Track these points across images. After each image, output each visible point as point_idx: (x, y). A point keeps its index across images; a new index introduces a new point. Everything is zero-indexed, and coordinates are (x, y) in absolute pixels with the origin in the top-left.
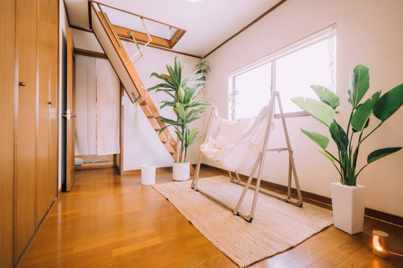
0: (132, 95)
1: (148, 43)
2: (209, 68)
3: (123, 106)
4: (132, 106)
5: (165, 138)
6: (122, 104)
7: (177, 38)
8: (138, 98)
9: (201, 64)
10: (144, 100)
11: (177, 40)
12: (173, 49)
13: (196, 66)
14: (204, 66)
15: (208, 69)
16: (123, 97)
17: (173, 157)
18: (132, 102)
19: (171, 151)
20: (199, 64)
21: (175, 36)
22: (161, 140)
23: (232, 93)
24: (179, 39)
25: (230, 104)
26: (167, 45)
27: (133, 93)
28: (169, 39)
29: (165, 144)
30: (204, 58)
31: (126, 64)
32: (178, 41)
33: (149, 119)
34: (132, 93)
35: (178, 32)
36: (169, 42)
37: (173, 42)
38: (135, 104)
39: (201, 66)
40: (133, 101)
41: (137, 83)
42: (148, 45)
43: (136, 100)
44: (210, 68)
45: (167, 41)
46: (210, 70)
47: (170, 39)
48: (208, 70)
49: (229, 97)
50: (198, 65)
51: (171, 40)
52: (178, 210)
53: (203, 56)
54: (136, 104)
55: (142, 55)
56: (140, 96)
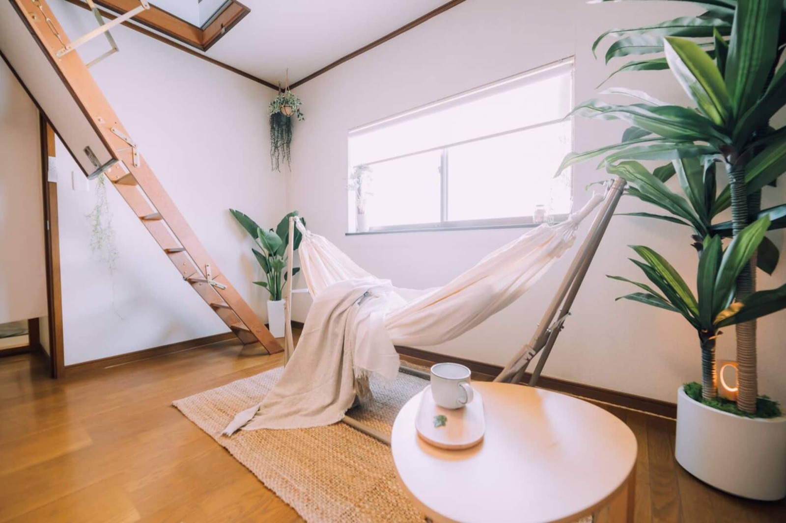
0: (84, 154)
1: (127, 17)
2: (300, 113)
3: (55, 184)
4: (88, 185)
5: (196, 272)
6: (50, 179)
7: (222, 26)
8: (108, 164)
9: (283, 101)
10: (127, 172)
11: (223, 30)
12: (209, 53)
13: (271, 104)
14: (292, 107)
15: (298, 116)
16: (50, 158)
17: (219, 316)
18: (87, 175)
19: (213, 302)
20: (279, 101)
21: (217, 18)
22: (184, 277)
23: (355, 173)
24: (227, 27)
25: (352, 195)
26: (194, 39)
27: (88, 147)
28: (199, 25)
29: (197, 285)
30: (290, 89)
31: (57, 56)
32: (224, 34)
33: (147, 223)
34: (84, 147)
35: (224, 11)
36: (199, 32)
37: (211, 35)
38: (96, 180)
39: (283, 106)
40: (89, 173)
41: (99, 120)
42: (125, 23)
43: (100, 169)
44: (302, 115)
45: (194, 28)
46: (303, 119)
47: (203, 26)
48: (299, 119)
49: (351, 182)
50: (274, 103)
51: (204, 28)
52: (266, 488)
53: (287, 86)
54: (102, 182)
55: (116, 49)
56: (114, 159)
